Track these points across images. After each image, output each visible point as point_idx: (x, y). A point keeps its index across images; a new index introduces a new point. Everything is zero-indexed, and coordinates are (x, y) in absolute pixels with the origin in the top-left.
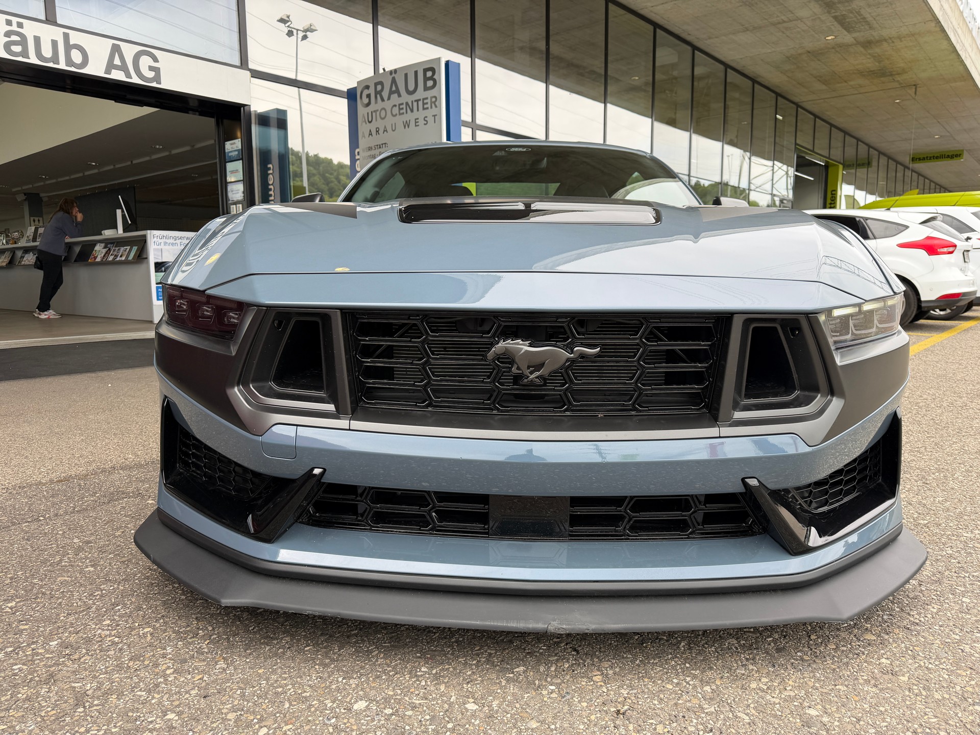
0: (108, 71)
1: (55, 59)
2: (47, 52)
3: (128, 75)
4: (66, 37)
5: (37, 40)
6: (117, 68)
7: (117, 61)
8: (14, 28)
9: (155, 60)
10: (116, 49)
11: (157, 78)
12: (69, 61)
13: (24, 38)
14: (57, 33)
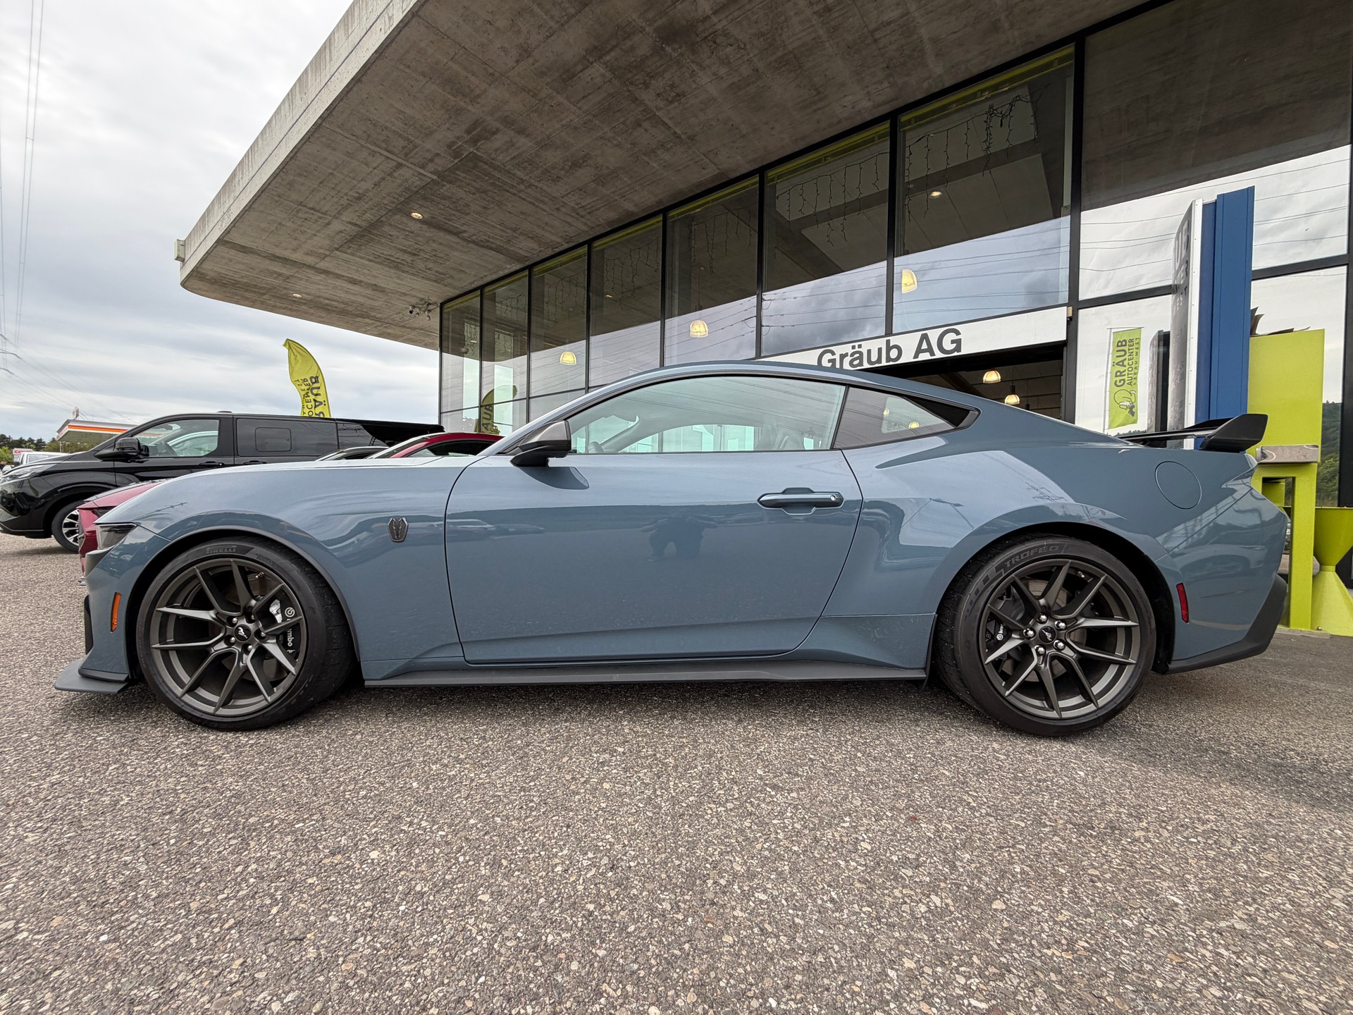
0: (916, 356)
1: (879, 360)
2: (874, 358)
3: (932, 354)
4: (888, 342)
5: (869, 352)
6: (924, 351)
7: (925, 346)
8: (857, 349)
9: (957, 333)
10: (925, 337)
11: (958, 349)
12: (889, 359)
13: (861, 353)
14: (882, 343)
